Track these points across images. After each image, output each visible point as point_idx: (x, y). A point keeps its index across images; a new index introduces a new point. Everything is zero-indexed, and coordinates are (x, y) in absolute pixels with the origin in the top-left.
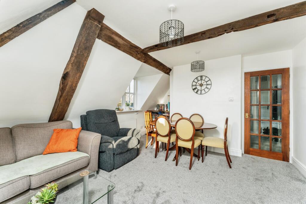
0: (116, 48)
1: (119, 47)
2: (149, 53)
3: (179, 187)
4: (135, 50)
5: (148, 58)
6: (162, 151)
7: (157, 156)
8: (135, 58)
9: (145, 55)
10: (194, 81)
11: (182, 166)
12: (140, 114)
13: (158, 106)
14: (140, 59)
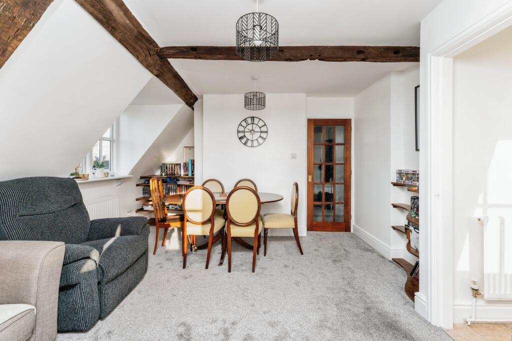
0: (105, 28)
1: (113, 28)
2: (170, 60)
3: (253, 305)
4: (147, 46)
5: (165, 69)
6: (190, 252)
7: (187, 265)
8: (141, 62)
9: (162, 62)
10: (240, 125)
11: (238, 271)
12: (125, 185)
13: (163, 167)
14: (151, 66)
